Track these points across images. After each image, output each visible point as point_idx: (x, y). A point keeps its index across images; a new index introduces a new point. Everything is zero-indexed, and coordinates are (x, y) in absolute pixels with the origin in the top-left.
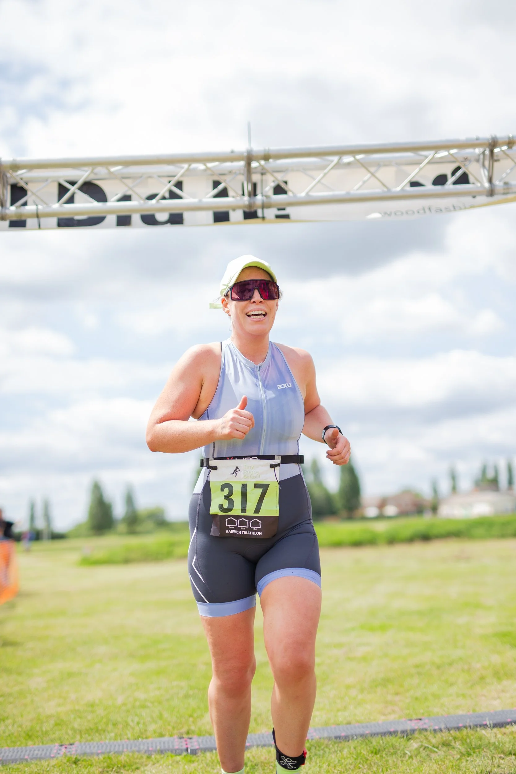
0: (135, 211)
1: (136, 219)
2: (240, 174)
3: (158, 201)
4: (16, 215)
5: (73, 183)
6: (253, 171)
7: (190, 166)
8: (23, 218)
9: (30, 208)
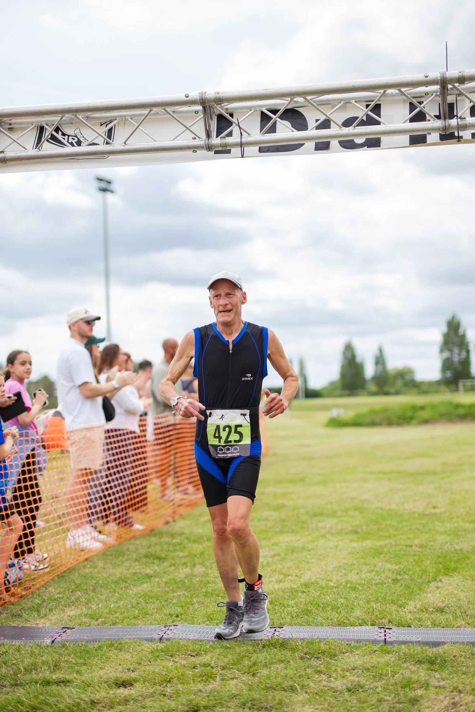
0: (333, 137)
1: (334, 143)
2: (437, 96)
3: (354, 127)
4: (221, 145)
5: (274, 112)
6: (449, 92)
7: (385, 92)
8: (228, 148)
9: (235, 139)
